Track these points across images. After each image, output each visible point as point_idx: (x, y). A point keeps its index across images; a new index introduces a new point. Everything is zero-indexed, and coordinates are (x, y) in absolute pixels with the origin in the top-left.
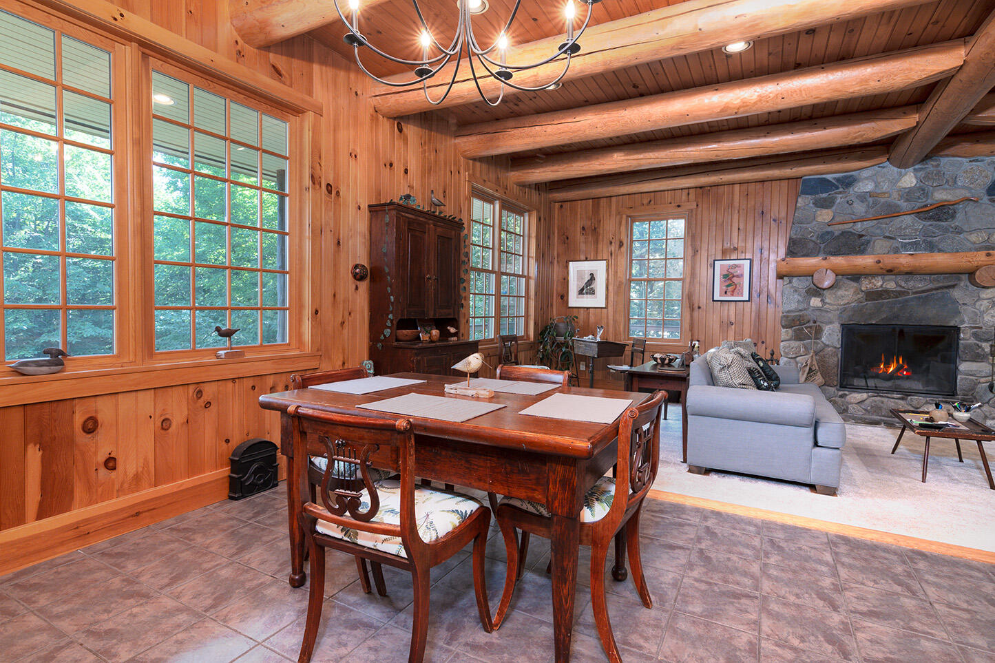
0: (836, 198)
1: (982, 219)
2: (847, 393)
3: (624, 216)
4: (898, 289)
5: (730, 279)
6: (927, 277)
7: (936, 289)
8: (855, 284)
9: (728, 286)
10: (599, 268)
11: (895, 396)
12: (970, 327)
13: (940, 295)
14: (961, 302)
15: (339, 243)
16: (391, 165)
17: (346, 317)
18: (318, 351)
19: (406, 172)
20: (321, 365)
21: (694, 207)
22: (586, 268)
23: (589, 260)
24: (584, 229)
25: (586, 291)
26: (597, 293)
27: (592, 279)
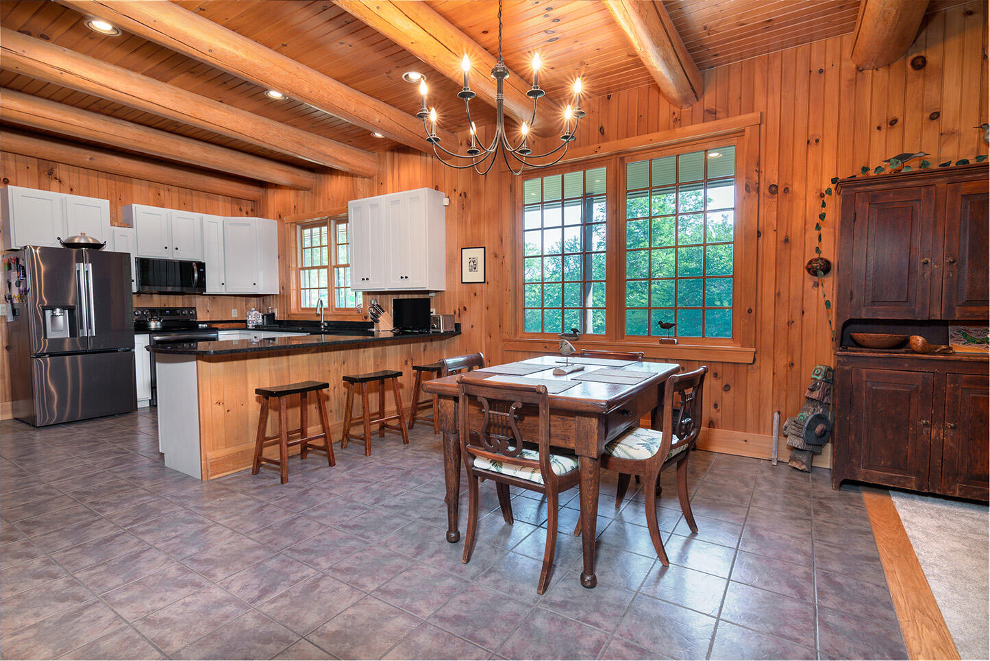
15: (786, 240)
16: (893, 122)
17: (797, 317)
18: (751, 347)
19: (935, 116)
20: (757, 362)
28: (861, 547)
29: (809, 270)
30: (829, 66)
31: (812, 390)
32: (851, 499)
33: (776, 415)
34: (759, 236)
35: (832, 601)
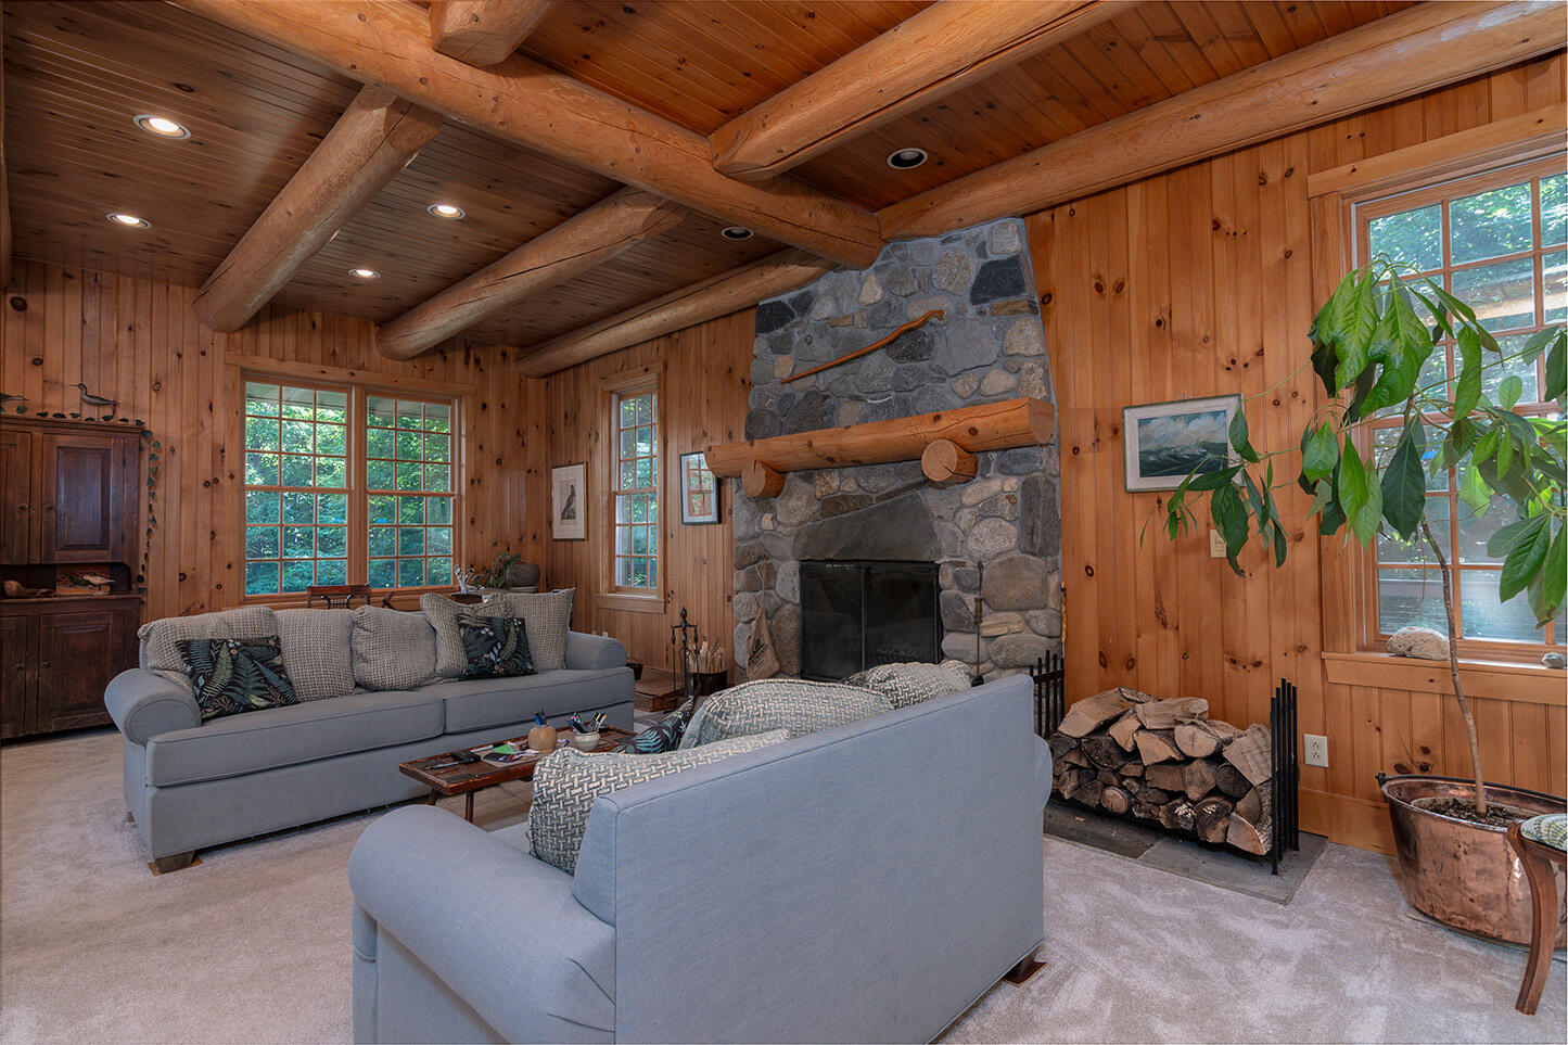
0: (792, 334)
1: (967, 349)
3: (600, 392)
4: (860, 492)
6: (891, 468)
7: (904, 490)
8: (808, 487)
9: (697, 498)
12: (951, 562)
13: (908, 503)
14: (936, 514)
19: (38, 362)
21: (661, 370)
22: (567, 478)
23: (570, 464)
24: (566, 416)
25: (568, 514)
26: (578, 517)
27: (573, 494)
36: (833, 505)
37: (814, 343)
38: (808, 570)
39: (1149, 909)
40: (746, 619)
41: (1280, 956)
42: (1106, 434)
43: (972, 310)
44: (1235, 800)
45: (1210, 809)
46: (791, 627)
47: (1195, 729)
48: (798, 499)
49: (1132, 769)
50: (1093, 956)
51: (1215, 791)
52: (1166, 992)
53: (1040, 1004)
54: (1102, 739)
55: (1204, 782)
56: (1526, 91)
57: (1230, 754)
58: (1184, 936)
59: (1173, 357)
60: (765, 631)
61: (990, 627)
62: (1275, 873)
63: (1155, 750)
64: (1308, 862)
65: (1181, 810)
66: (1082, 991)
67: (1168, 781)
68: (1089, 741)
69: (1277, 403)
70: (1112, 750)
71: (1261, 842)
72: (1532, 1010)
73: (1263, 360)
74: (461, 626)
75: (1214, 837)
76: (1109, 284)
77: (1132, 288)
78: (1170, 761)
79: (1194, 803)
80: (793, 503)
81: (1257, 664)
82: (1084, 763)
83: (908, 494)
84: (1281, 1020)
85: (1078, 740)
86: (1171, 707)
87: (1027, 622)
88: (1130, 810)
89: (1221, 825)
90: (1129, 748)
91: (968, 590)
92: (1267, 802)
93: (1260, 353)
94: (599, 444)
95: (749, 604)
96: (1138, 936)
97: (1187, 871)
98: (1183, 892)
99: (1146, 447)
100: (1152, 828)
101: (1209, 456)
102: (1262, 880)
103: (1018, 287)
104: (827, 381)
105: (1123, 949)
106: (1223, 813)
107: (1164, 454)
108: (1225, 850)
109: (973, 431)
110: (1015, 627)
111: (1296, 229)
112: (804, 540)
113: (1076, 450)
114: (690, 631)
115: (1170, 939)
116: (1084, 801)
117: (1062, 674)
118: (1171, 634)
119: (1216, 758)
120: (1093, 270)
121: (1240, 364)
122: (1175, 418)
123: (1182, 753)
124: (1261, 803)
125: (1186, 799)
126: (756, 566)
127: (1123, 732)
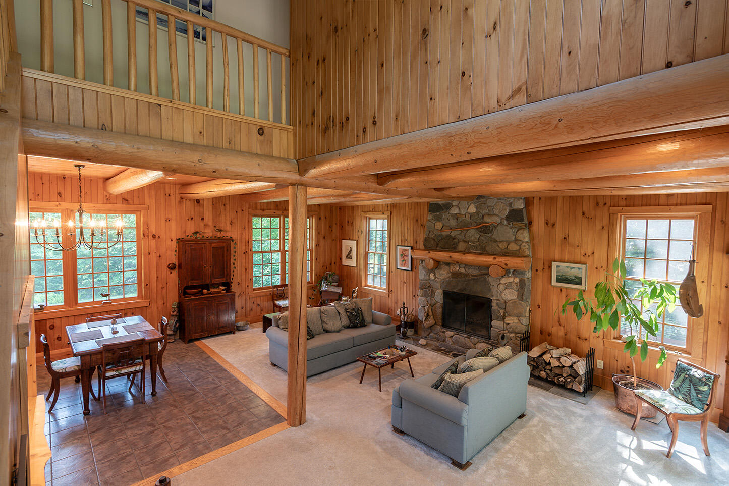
0: (443, 215)
1: (504, 235)
2: (445, 330)
3: (363, 217)
4: (466, 273)
5: (403, 257)
6: (477, 268)
7: (481, 275)
8: (447, 268)
9: (403, 261)
10: (353, 244)
11: (464, 335)
12: (496, 299)
13: (482, 279)
14: (492, 284)
15: (160, 256)
16: (192, 219)
17: (165, 285)
18: (148, 299)
19: (203, 219)
20: (151, 305)
21: (390, 214)
22: (349, 244)
23: (349, 239)
24: (348, 222)
25: (349, 256)
26: (353, 258)
27: (351, 250)
28: (205, 356)
29: (169, 268)
30: (172, 194)
31: (173, 312)
32: (192, 345)
33: (159, 324)
34: (149, 254)
35: (208, 369)
36: (456, 275)
37: (450, 220)
38: (446, 294)
39: (551, 404)
40: (423, 306)
41: (581, 416)
42: (546, 267)
43: (506, 222)
44: (575, 378)
45: (569, 380)
46: (439, 311)
47: (566, 358)
48: (444, 271)
49: (548, 367)
50: (537, 414)
51: (570, 375)
52: (554, 422)
53: (526, 423)
54: (541, 359)
55: (567, 373)
56: (668, 199)
57: (574, 366)
58: (559, 411)
59: (568, 249)
60: (430, 311)
61: (508, 320)
62: (584, 396)
63: (555, 363)
64: (594, 394)
65: (561, 379)
66: (535, 421)
67: (557, 371)
68: (537, 359)
69: (597, 268)
70: (543, 362)
71: (582, 389)
72: (634, 430)
73: (594, 256)
74: (347, 312)
75: (569, 387)
76: (551, 223)
77: (558, 225)
78: (559, 366)
79: (565, 378)
80: (442, 272)
81: (586, 339)
82: (535, 364)
83: (483, 276)
84: (578, 429)
85: (534, 358)
86: (560, 351)
87: (519, 321)
88: (547, 378)
89: (571, 384)
90: (548, 362)
91: (502, 309)
92: (583, 379)
93: (593, 253)
94: (362, 235)
95: (424, 301)
96: (548, 410)
97: (561, 395)
98: (560, 400)
99: (558, 274)
100: (552, 383)
101: (576, 280)
102: (581, 399)
103: (522, 220)
104: (455, 234)
105: (544, 413)
106: (572, 381)
107: (563, 277)
108: (572, 390)
109: (506, 265)
110: (516, 322)
111: (606, 222)
112: (445, 284)
113: (537, 270)
114: (406, 310)
115: (555, 411)
116: (535, 374)
117: (529, 337)
118: (562, 328)
119: (571, 367)
120: (546, 218)
121: (587, 255)
122: (567, 267)
123: (562, 365)
124: (582, 379)
125: (562, 376)
126: (427, 289)
127: (546, 357)
